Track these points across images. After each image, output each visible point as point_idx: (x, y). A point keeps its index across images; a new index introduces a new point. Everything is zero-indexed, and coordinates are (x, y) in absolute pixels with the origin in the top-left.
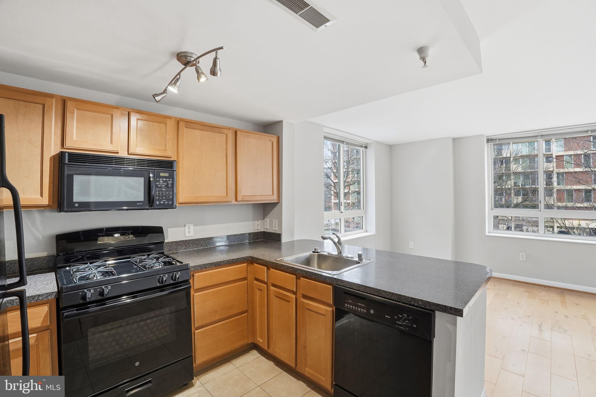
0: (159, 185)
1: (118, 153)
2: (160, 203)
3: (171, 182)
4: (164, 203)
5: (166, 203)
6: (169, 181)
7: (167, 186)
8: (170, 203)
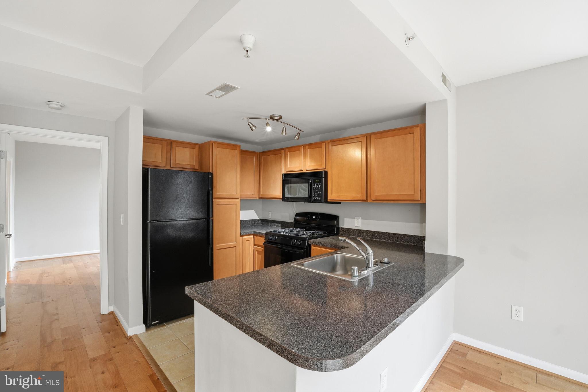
0: (315, 187)
1: (302, 171)
2: (315, 199)
3: (320, 185)
4: (317, 199)
5: (318, 199)
6: (319, 184)
7: (318, 188)
8: (320, 199)
